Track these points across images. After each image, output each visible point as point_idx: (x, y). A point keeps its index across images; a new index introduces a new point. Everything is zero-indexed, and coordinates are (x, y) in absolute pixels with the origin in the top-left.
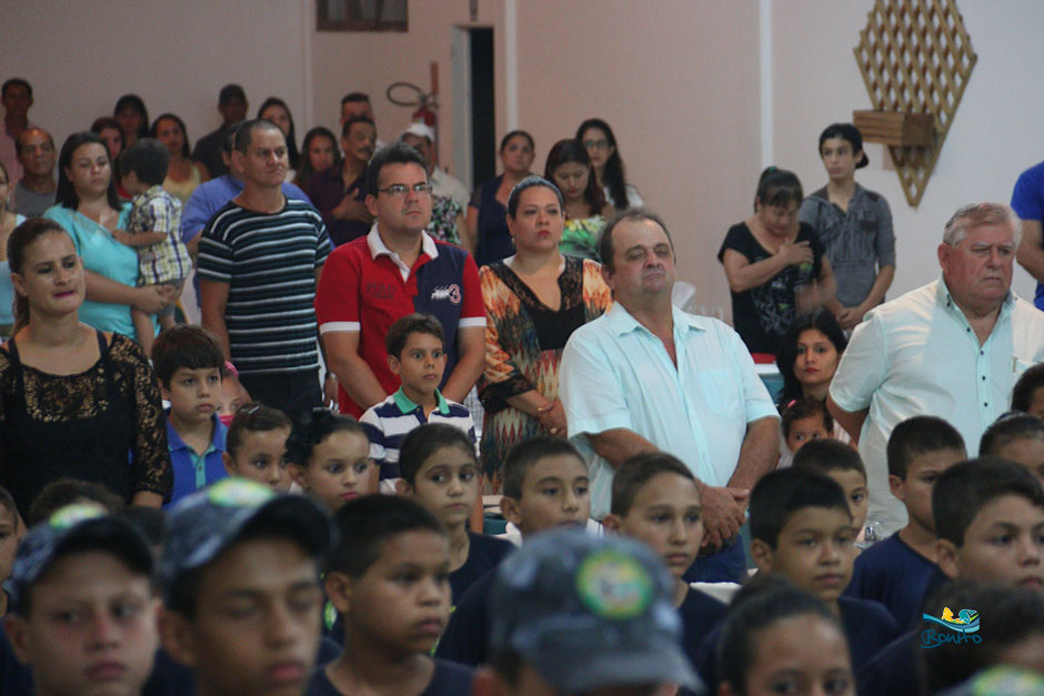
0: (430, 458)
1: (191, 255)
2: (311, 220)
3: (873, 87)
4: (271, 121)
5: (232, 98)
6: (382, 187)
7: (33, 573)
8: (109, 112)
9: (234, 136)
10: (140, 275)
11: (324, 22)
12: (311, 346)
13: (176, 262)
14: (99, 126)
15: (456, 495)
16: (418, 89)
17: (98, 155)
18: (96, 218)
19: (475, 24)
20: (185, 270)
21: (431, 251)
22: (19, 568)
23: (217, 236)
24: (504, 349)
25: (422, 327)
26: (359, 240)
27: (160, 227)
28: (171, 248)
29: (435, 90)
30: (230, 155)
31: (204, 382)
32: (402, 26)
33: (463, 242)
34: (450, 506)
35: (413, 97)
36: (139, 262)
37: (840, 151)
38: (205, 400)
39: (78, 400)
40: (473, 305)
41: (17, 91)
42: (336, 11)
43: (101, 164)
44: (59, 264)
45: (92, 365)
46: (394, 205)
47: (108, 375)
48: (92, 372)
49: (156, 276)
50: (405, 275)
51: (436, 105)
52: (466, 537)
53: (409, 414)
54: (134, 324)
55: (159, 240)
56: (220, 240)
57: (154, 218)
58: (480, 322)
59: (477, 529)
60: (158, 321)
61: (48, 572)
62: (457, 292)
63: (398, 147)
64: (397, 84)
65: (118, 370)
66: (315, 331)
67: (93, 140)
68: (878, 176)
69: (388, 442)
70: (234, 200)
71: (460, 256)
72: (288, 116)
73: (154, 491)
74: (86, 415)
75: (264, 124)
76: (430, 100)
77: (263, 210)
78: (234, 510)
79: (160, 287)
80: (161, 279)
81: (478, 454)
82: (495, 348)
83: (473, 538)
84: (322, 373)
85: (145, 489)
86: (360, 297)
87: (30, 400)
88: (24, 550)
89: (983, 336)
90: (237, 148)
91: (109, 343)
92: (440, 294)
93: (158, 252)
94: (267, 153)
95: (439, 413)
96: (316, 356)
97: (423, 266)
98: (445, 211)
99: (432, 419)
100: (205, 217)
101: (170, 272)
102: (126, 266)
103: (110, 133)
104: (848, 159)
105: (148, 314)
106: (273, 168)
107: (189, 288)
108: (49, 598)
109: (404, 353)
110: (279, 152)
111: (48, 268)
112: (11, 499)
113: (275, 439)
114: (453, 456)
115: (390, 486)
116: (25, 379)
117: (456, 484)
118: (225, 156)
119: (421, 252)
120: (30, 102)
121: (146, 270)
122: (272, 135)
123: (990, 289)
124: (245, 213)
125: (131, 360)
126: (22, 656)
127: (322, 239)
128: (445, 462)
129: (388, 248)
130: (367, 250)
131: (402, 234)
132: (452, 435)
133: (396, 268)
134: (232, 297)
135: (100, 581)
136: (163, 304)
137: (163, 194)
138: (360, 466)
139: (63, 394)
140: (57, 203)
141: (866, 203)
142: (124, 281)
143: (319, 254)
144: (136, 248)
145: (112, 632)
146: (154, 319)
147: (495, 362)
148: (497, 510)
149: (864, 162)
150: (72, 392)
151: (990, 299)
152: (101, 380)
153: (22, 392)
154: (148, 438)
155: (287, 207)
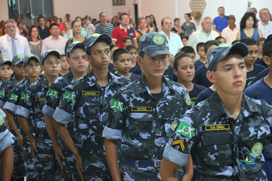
3: (192, 9)
11: (114, 4)
15: (134, 56)
19: (135, 4)
23: (98, 29)
25: (128, 38)
32: (124, 4)
34: (133, 58)
37: (187, 17)
44: (78, 26)
46: (124, 21)
50: (126, 32)
61: (72, 51)
62: (133, 34)
68: (193, 21)
77: (104, 25)
86: (118, 35)
89: (208, 36)
92: (131, 34)
97: (128, 30)
104: (188, 18)
106: (105, 19)
108: (72, 55)
109: (126, 42)
119: (128, 28)
122: (104, 14)
123: (209, 29)
129: (123, 27)
130: (120, 28)
131: (125, 25)
133: (124, 31)
141: (192, 25)
149: (191, 19)
151: (208, 30)
155: (108, 24)
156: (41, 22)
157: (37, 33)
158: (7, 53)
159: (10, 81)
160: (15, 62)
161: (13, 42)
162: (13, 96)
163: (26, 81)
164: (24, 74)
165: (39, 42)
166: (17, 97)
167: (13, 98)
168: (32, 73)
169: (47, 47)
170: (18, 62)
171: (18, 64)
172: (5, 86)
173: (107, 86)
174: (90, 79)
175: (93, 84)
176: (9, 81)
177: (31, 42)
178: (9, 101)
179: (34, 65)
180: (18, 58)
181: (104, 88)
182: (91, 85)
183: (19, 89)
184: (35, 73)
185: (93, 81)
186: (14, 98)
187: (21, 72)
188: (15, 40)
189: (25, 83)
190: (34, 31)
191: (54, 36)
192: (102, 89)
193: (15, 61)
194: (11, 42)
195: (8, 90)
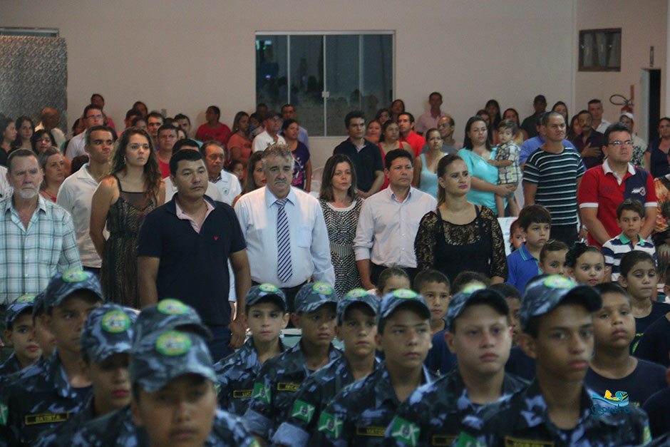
0: (635, 266)
1: (522, 171)
2: (576, 156)
4: (559, 112)
5: (540, 101)
6: (610, 142)
7: (456, 314)
8: (483, 107)
9: (542, 119)
10: (499, 179)
11: (582, 67)
12: (574, 214)
13: (515, 174)
14: (480, 113)
15: (646, 283)
16: (625, 98)
17: (482, 126)
18: (480, 154)
19: (651, 68)
20: (520, 178)
21: (632, 171)
22: (450, 311)
23: (533, 163)
24: (664, 217)
26: (598, 166)
27: (511, 158)
28: (515, 168)
29: (632, 98)
30: (539, 128)
31: (542, 230)
32: (618, 69)
33: (645, 167)
34: (643, 288)
35: (622, 101)
36: (499, 174)
38: (543, 237)
39: (468, 235)
40: (651, 196)
41: (436, 97)
42: (587, 62)
43: (484, 130)
44: (461, 174)
45: (473, 220)
46: (616, 151)
47: (480, 224)
48: (473, 223)
49: (507, 179)
50: (620, 182)
51: (632, 105)
52: (650, 303)
53: (626, 244)
54: (496, 201)
55: (509, 164)
56: (533, 165)
57: (509, 154)
58: (654, 204)
59: (655, 300)
60: (507, 200)
61: (463, 313)
62: (644, 191)
63: (618, 124)
64: (614, 95)
65: (484, 222)
66: (577, 207)
67: (479, 119)
69: (616, 256)
70: (541, 147)
71: (646, 174)
72: (566, 110)
73: (501, 276)
74: (471, 242)
75: (555, 113)
76: (630, 102)
77: (553, 152)
78: (557, 290)
79: (507, 185)
80: (509, 181)
81: (657, 265)
82: (660, 216)
83: (654, 303)
84: (578, 226)
85: (496, 275)
86: (598, 192)
87: (447, 235)
88: (452, 304)
90: (543, 124)
91: (480, 210)
92: (636, 191)
93: (508, 169)
94: (556, 126)
95: (639, 245)
96: (576, 218)
97: (628, 178)
98: (638, 153)
99: (637, 248)
100: (528, 155)
101: (513, 179)
102: (493, 175)
103: (485, 117)
105: (502, 197)
106: (559, 133)
107: (520, 186)
108: (463, 325)
110: (562, 125)
111: (456, 175)
112: (448, 280)
113: (561, 255)
114: (645, 265)
115: (616, 277)
116: (444, 226)
117: (646, 278)
118: (537, 127)
119: (628, 172)
120: (441, 102)
121: (502, 177)
122: (559, 118)
124: (546, 153)
125: (490, 217)
126: (452, 350)
127: (580, 166)
128: (642, 268)
129: (612, 170)
130: (602, 170)
131: (619, 163)
132: (644, 256)
133: (615, 179)
134: (539, 191)
135: (485, 317)
136: (508, 192)
137: (514, 144)
138: (598, 268)
139: (461, 233)
140: (464, 147)
142: (492, 183)
143: (579, 172)
144: (498, 167)
145: (491, 340)
146: (505, 199)
147: (660, 223)
148: (662, 291)
150: (464, 232)
152: (477, 227)
153: (443, 232)
154: (498, 252)
155: (565, 151)
156: (354, 129)
157: (349, 178)
158: (260, 241)
159: (285, 358)
160: (306, 304)
161: (280, 211)
162: (302, 407)
163: (341, 366)
164: (326, 339)
165: (354, 204)
166: (311, 409)
167: (300, 413)
168: (356, 346)
169: (375, 222)
170: (315, 304)
171: (313, 309)
172: (272, 371)
173: (577, 427)
174: (530, 403)
175: (538, 420)
176: (283, 358)
177: (330, 205)
178: (292, 421)
179: (363, 324)
180: (313, 293)
181: (569, 433)
182: (532, 423)
183: (320, 388)
184: (364, 347)
185: (537, 411)
186: (303, 411)
187: (318, 331)
188: (287, 205)
189: (338, 372)
190: (340, 172)
191: (397, 187)
192: (564, 437)
193: (305, 302)
194: (275, 210)
195: (279, 384)
